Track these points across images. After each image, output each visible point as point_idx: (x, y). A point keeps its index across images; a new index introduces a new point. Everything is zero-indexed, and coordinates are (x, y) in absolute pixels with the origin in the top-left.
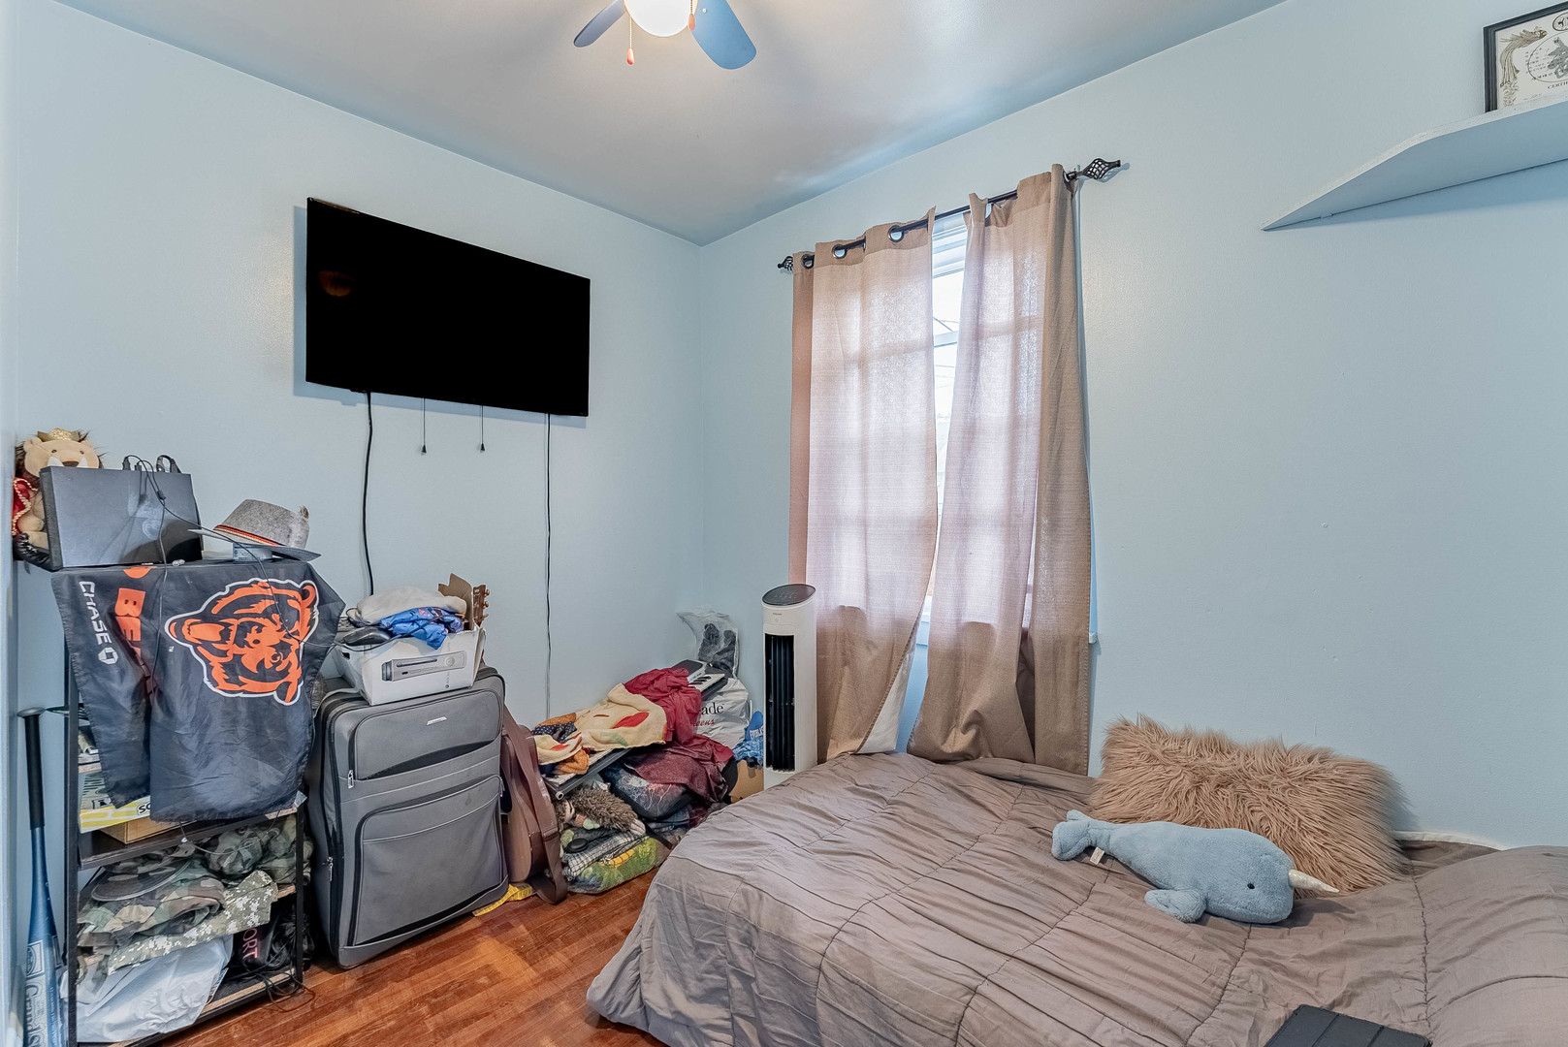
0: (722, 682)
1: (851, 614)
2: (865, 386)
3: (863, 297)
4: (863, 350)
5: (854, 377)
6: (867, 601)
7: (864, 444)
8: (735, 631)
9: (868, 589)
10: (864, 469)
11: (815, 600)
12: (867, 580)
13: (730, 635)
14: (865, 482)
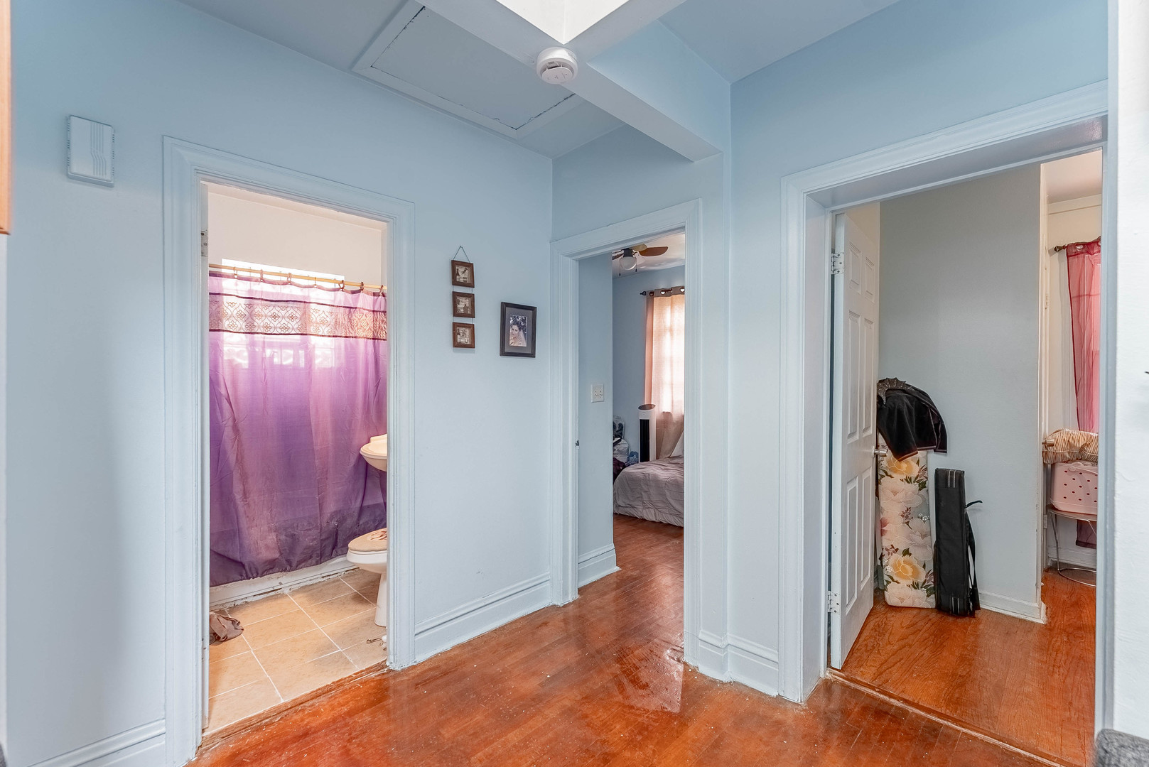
0: (620, 441)
1: (667, 414)
2: (672, 339)
3: (671, 308)
4: (671, 326)
5: (668, 335)
6: (672, 409)
7: (671, 358)
8: (623, 423)
9: (672, 406)
10: (672, 365)
11: (655, 409)
12: (672, 402)
13: (621, 425)
14: (672, 370)
